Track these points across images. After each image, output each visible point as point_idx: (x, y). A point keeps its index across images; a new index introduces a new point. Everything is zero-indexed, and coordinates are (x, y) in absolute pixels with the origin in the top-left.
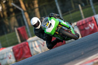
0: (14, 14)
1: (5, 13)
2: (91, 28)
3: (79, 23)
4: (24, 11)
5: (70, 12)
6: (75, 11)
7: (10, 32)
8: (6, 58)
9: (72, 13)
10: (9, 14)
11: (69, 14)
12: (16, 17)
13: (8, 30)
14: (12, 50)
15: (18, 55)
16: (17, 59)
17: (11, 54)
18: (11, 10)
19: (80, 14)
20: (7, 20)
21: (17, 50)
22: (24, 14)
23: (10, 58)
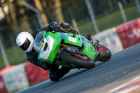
0: (25, 18)
1: (14, 16)
2: (136, 36)
6: (114, 11)
9: (110, 13)
12: (30, 21)
14: (23, 70)
15: (32, 77)
16: (31, 82)
18: (22, 11)
19: (121, 15)
20: (16, 27)
21: (30, 69)
23: (20, 81)
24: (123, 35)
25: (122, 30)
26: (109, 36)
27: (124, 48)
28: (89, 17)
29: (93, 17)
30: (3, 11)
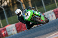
0: (16, 5)
1: (11, 4)
3: (55, 10)
4: (22, 3)
5: (49, 4)
6: (52, 3)
7: (14, 15)
8: (11, 31)
9: (51, 4)
10: (13, 5)
11: (49, 5)
13: (13, 14)
14: (15, 26)
15: (18, 29)
16: (18, 31)
17: (14, 28)
18: (15, 2)
19: (55, 5)
20: (12, 8)
21: (18, 26)
22: (23, 5)
23: (14, 31)
24: (56, 13)
25: (56, 11)
26: (50, 13)
27: (56, 18)
28: (43, 5)
29: (44, 5)
30: (7, 2)
